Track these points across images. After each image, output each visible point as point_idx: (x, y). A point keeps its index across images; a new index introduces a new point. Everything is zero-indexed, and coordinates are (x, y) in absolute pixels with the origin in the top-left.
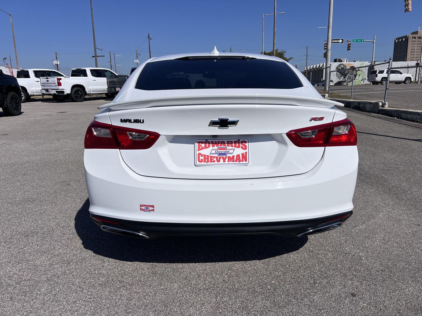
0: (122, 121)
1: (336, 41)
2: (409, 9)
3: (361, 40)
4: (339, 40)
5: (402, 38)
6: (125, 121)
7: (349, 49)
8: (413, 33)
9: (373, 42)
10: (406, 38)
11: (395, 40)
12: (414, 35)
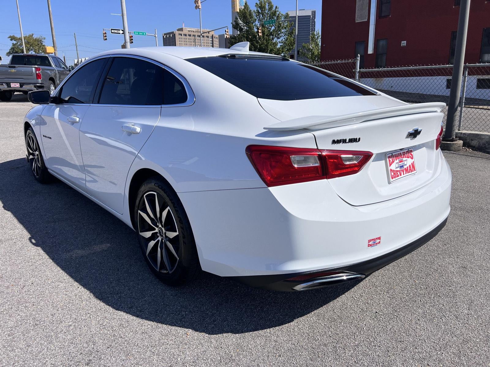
0: (334, 142)
1: (116, 31)
2: (199, 6)
3: (139, 33)
4: (119, 30)
5: (169, 33)
6: (338, 142)
7: (132, 42)
8: (178, 30)
9: (155, 36)
10: (173, 34)
11: (163, 35)
12: (180, 32)
